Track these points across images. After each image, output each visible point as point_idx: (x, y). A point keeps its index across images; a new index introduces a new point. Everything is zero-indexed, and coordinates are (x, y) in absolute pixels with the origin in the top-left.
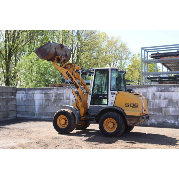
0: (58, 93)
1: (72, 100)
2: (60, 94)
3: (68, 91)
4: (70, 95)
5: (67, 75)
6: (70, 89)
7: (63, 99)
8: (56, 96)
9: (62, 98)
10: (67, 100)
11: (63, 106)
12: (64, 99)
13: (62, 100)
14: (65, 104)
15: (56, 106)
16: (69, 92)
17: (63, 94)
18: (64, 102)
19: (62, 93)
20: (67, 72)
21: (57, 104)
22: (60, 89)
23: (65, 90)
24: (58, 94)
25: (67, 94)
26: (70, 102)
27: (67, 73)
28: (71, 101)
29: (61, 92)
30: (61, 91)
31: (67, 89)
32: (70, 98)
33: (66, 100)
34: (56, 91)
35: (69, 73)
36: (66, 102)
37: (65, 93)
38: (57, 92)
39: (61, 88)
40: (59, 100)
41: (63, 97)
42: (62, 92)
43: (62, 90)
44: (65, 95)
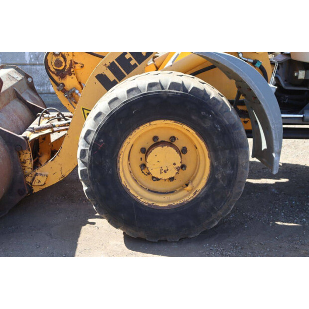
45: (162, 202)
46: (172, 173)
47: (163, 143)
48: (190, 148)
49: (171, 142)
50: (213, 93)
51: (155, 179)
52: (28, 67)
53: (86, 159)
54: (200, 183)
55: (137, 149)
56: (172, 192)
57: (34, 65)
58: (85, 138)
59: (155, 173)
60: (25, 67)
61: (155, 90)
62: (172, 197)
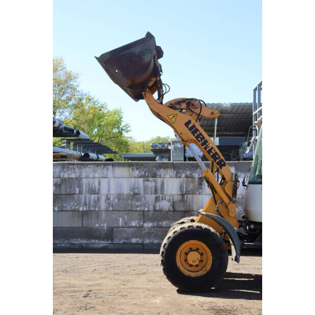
0: (66, 176)
1: (107, 196)
2: (71, 181)
3: (95, 172)
4: (99, 183)
5: (190, 129)
6: (99, 167)
7: (80, 193)
8: (60, 185)
9: (77, 190)
10: (93, 196)
11: (78, 211)
12: (84, 192)
13: (76, 195)
14: (85, 204)
15: (59, 211)
16: (97, 175)
17: (79, 179)
18: (83, 200)
19: (77, 178)
20: (189, 122)
21: (62, 207)
22: (70, 166)
23: (87, 169)
24: (64, 180)
25: (91, 180)
26: (99, 199)
27: (190, 126)
28: (103, 199)
29: (73, 176)
30: (75, 173)
31: (93, 166)
32: (99, 189)
33: (88, 196)
34: (60, 172)
35: (194, 126)
36: (90, 201)
37: (87, 177)
38: (61, 174)
39: (73, 164)
40: (67, 194)
41: (80, 186)
42: (78, 174)
43: (77, 170)
44: (84, 181)
45: (193, 275)
46: (197, 263)
47: (194, 250)
48: (204, 253)
49: (197, 250)
50: (212, 230)
51: (191, 266)
52: (121, 228)
53: (164, 255)
54: (209, 267)
55: (183, 252)
56: (198, 271)
57: (124, 227)
58: (164, 246)
59: (191, 263)
60: (119, 229)
61: (190, 228)
62: (197, 273)
